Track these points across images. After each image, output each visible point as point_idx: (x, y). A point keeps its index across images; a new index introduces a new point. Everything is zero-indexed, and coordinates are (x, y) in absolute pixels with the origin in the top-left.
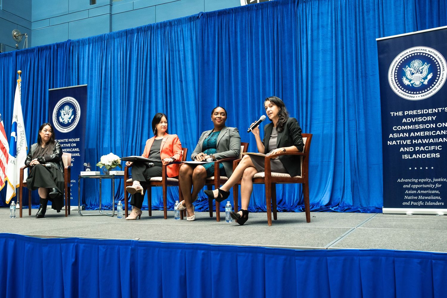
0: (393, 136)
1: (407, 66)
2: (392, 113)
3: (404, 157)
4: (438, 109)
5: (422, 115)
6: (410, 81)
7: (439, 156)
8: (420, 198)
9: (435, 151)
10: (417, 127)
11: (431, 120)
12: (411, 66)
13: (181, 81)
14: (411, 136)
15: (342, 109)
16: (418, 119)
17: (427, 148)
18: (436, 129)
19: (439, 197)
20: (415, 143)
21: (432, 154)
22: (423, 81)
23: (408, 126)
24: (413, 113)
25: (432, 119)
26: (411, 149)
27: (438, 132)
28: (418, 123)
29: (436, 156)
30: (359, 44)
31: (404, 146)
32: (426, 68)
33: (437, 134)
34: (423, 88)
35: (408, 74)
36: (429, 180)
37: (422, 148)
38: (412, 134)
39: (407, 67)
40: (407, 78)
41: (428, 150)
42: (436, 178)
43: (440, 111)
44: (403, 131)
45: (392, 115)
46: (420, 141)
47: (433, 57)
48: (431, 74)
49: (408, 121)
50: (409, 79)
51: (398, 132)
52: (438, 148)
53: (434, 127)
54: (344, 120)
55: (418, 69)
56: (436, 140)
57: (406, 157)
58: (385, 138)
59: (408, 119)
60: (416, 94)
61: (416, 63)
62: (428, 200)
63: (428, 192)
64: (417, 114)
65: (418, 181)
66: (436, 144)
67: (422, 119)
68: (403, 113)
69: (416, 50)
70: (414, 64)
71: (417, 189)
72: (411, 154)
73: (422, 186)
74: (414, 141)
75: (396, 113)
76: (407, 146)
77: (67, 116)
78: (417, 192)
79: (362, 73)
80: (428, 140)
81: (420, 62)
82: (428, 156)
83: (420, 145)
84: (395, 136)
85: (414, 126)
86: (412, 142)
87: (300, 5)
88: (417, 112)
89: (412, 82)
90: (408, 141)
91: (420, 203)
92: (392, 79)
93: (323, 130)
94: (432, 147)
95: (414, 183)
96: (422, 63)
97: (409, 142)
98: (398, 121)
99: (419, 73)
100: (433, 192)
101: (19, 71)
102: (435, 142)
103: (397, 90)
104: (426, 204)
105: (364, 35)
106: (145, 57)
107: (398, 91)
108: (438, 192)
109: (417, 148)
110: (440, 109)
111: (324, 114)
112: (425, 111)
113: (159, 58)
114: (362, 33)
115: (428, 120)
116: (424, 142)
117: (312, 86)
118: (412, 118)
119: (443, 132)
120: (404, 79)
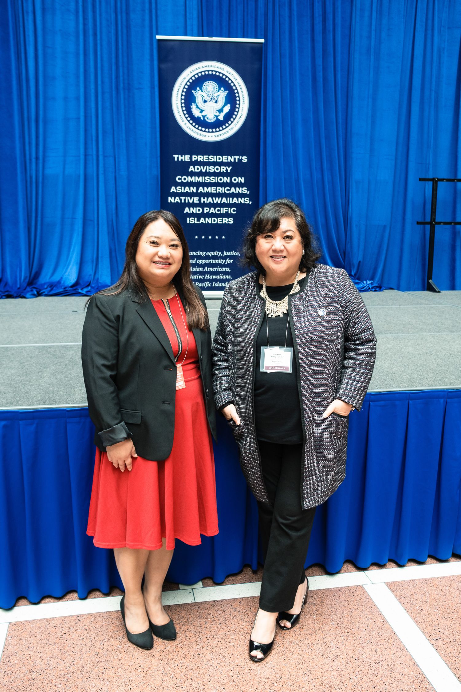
0: (176, 190)
1: (198, 88)
2: (176, 156)
3: (190, 221)
4: (235, 157)
5: (215, 164)
6: (202, 111)
7: (232, 222)
8: (207, 277)
9: (227, 215)
10: (207, 179)
11: (225, 171)
12: (203, 89)
14: (199, 192)
15: (94, 138)
16: (209, 169)
17: (218, 210)
18: (231, 185)
19: (230, 276)
20: (204, 201)
21: (224, 219)
22: (217, 114)
23: (197, 177)
24: (203, 159)
25: (227, 170)
26: (198, 210)
27: (233, 190)
28: (209, 174)
29: (228, 221)
30: (120, 33)
31: (190, 205)
32: (222, 96)
33: (231, 192)
34: (217, 125)
35: (199, 101)
36: (218, 254)
37: (212, 210)
38: (201, 189)
39: (198, 90)
40: (198, 107)
41: (219, 212)
42: (227, 251)
43: (237, 161)
44: (190, 184)
45: (176, 160)
46: (210, 200)
47: (232, 82)
48: (229, 105)
49: (196, 171)
50: (200, 109)
51: (183, 185)
52: (232, 211)
53: (229, 181)
54: (98, 156)
55: (212, 96)
56: (230, 200)
57: (192, 221)
58: (165, 192)
59: (196, 167)
60: (209, 132)
61: (210, 86)
62: (216, 281)
63: (217, 269)
64: (208, 161)
65: (205, 254)
66: (230, 205)
67: (214, 168)
68: (191, 158)
69: (211, 66)
70: (208, 87)
71: (203, 266)
72: (198, 217)
73: (210, 262)
74: (202, 200)
75: (182, 156)
76: (193, 205)
78: (203, 269)
79: (124, 83)
80: (220, 198)
81: (215, 86)
82: (219, 221)
83: (210, 205)
84: (180, 189)
85: (203, 177)
86: (200, 200)
88: (209, 159)
89: (204, 114)
90: (195, 198)
91: (207, 284)
92: (177, 105)
93: (64, 168)
94: (225, 209)
95: (200, 257)
96: (217, 87)
97: (196, 200)
98: (183, 168)
99: (214, 101)
100: (223, 269)
102: (228, 202)
103: (184, 123)
104: (213, 286)
105: (128, 20)
107: (186, 124)
108: (228, 269)
109: (206, 210)
110: (237, 157)
111: (65, 143)
112: (218, 158)
114: (124, 15)
115: (222, 171)
116: (215, 202)
117: (45, 92)
118: (202, 167)
119: (239, 190)
120: (193, 107)
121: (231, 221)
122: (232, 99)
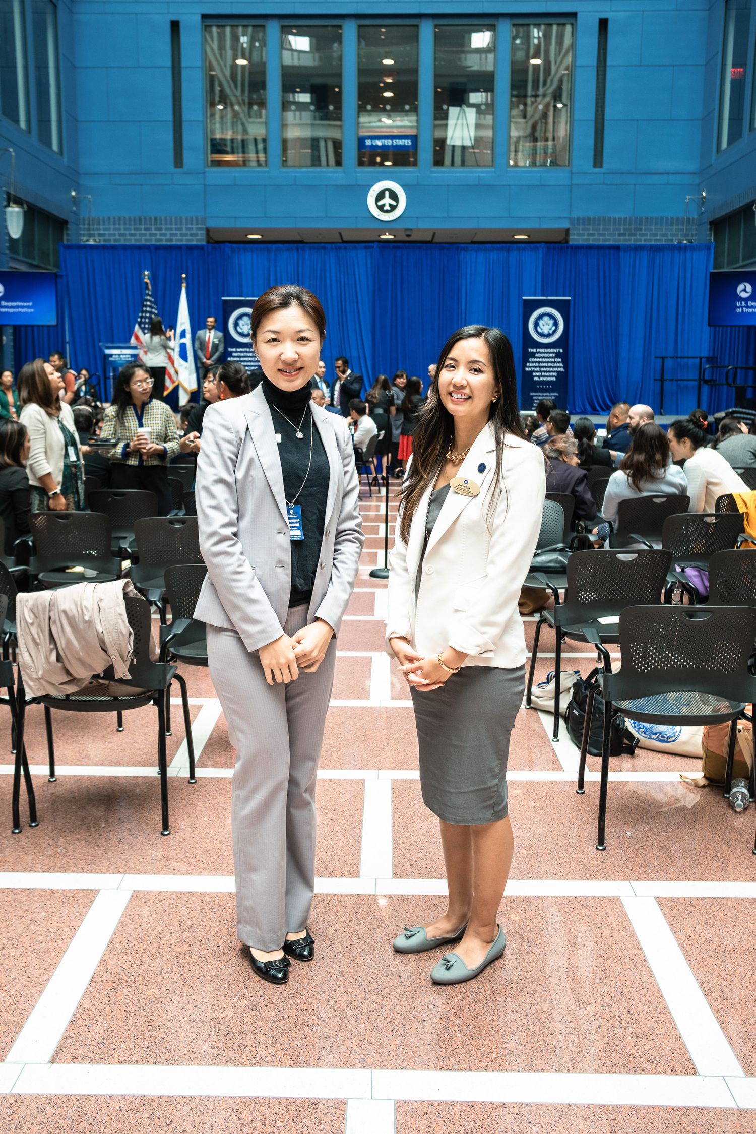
0: (529, 364)
1: (541, 320)
5: (547, 353)
6: (542, 329)
9: (553, 376)
10: (544, 360)
11: (552, 356)
12: (543, 320)
13: (357, 303)
16: (545, 355)
18: (555, 362)
21: (551, 378)
22: (549, 331)
23: (539, 359)
24: (542, 351)
26: (539, 374)
28: (545, 358)
31: (535, 372)
32: (552, 323)
33: (555, 366)
34: (549, 335)
35: (541, 325)
37: (546, 374)
38: (541, 365)
40: (540, 327)
41: (549, 375)
43: (558, 351)
44: (536, 362)
45: (530, 351)
46: (545, 369)
47: (556, 317)
48: (555, 327)
49: (539, 356)
51: (533, 362)
52: (555, 374)
55: (547, 323)
56: (554, 369)
57: (536, 379)
58: (524, 366)
59: (539, 354)
60: (545, 338)
61: (546, 318)
64: (544, 351)
66: (554, 372)
67: (547, 355)
68: (537, 351)
69: (547, 310)
72: (539, 377)
74: (541, 369)
75: (532, 349)
76: (537, 372)
77: (246, 326)
80: (550, 368)
81: (549, 318)
82: (549, 379)
83: (545, 372)
84: (531, 365)
85: (542, 359)
87: (462, 253)
89: (543, 331)
92: (531, 327)
94: (552, 373)
95: (539, 396)
97: (538, 369)
98: (533, 355)
99: (548, 325)
101: (184, 276)
103: (534, 335)
106: (318, 275)
109: (543, 374)
112: (549, 350)
113: (334, 279)
115: (550, 356)
116: (547, 370)
118: (542, 354)
119: (558, 365)
120: (538, 328)
121: (554, 379)
122: (556, 324)
